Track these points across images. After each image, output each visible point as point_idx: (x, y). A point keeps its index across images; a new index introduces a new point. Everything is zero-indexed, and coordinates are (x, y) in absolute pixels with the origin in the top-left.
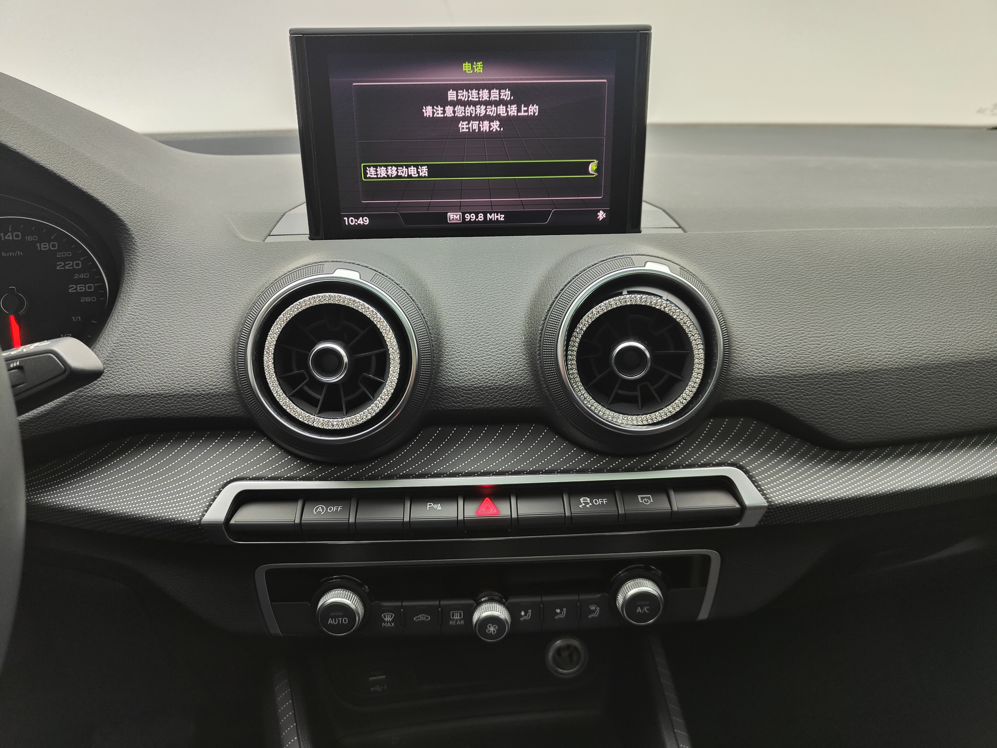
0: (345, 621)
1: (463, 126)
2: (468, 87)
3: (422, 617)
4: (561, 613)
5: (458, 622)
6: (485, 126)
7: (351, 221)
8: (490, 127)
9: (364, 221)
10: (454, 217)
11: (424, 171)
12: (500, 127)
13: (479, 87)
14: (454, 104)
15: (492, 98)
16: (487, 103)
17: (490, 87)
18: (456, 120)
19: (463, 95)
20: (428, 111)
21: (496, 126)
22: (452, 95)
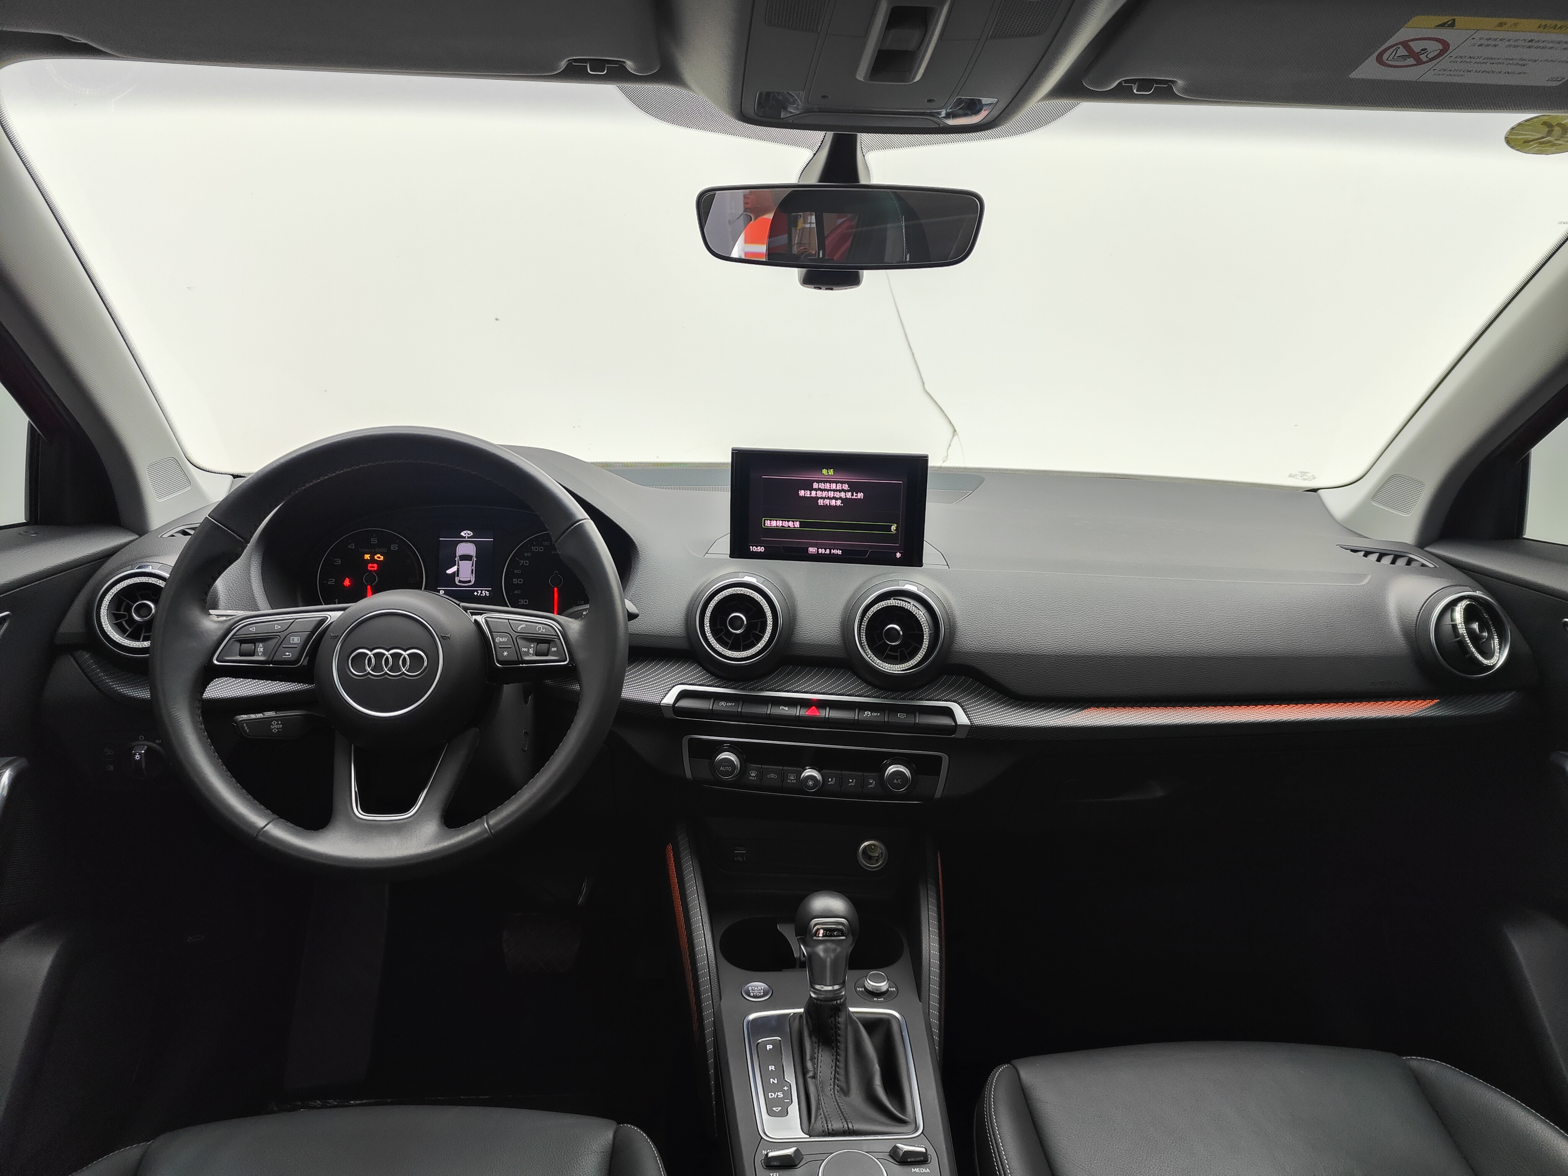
0: (729, 769)
1: (821, 502)
2: (825, 482)
3: (772, 776)
4: (852, 782)
5: (793, 781)
6: (833, 502)
7: (754, 549)
8: (836, 503)
9: (761, 549)
10: (812, 550)
11: (797, 524)
12: (841, 503)
13: (830, 482)
14: (816, 490)
15: (838, 488)
16: (834, 491)
17: (837, 482)
18: (817, 498)
19: (822, 486)
20: (802, 493)
21: (839, 503)
22: (815, 485)
